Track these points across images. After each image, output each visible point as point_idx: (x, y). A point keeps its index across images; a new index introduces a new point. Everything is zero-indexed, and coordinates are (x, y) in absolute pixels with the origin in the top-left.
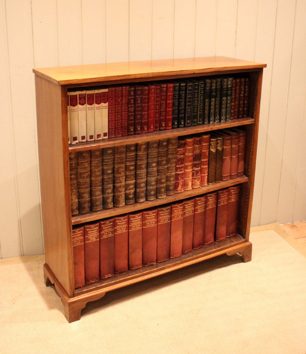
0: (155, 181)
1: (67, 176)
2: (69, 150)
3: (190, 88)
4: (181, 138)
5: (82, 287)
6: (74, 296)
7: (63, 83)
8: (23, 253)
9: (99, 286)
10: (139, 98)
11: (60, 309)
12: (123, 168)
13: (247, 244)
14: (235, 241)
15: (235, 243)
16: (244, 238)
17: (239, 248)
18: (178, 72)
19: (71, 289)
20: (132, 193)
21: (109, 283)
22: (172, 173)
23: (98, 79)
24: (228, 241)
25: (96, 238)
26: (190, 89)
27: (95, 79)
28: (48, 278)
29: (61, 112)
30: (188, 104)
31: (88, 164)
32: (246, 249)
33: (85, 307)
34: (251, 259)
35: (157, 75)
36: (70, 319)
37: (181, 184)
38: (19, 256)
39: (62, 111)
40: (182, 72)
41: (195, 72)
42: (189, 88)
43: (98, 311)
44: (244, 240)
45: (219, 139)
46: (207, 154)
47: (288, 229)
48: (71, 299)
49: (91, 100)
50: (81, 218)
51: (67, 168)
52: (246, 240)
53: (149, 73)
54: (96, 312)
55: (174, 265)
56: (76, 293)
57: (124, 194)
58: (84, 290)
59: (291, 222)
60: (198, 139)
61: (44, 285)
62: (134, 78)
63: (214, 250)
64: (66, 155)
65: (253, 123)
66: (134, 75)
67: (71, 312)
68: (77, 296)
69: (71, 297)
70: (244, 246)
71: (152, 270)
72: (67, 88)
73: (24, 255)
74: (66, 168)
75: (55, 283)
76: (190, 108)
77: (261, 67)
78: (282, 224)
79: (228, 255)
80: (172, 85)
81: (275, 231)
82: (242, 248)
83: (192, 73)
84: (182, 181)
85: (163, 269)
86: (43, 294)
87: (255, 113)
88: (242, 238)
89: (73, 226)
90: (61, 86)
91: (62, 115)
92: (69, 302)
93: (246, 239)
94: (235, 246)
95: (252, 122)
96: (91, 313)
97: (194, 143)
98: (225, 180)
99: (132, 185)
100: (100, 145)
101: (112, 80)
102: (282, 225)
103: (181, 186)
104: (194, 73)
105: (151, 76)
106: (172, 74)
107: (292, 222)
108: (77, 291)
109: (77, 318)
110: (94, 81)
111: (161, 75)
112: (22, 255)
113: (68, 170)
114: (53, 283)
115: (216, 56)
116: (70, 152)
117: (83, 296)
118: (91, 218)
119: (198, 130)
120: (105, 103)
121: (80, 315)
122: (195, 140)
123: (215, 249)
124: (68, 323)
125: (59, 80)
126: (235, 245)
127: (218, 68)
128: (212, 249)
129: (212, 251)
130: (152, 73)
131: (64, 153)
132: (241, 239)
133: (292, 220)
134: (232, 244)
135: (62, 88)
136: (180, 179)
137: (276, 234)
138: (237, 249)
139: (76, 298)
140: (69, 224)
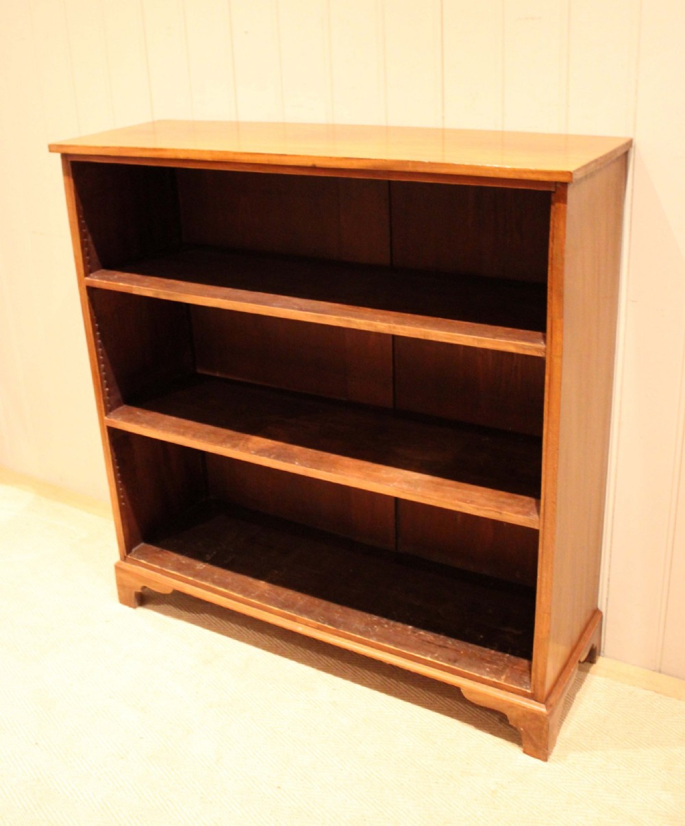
2: (85, 280)
9: (167, 570)
21: (184, 576)
32: (524, 716)
41: (319, 164)
44: (529, 691)
52: (533, 694)
55: (318, 628)
58: (141, 561)
63: (429, 659)
66: (173, 150)
68: (130, 564)
79: (466, 696)
83: (310, 163)
93: (533, 691)
104: (314, 168)
116: (87, 285)
117: (138, 569)
119: (348, 321)
123: (436, 657)
129: (422, 657)
130: (211, 152)
135: (62, 159)
138: (495, 698)
139: (127, 566)
140: (102, 421)
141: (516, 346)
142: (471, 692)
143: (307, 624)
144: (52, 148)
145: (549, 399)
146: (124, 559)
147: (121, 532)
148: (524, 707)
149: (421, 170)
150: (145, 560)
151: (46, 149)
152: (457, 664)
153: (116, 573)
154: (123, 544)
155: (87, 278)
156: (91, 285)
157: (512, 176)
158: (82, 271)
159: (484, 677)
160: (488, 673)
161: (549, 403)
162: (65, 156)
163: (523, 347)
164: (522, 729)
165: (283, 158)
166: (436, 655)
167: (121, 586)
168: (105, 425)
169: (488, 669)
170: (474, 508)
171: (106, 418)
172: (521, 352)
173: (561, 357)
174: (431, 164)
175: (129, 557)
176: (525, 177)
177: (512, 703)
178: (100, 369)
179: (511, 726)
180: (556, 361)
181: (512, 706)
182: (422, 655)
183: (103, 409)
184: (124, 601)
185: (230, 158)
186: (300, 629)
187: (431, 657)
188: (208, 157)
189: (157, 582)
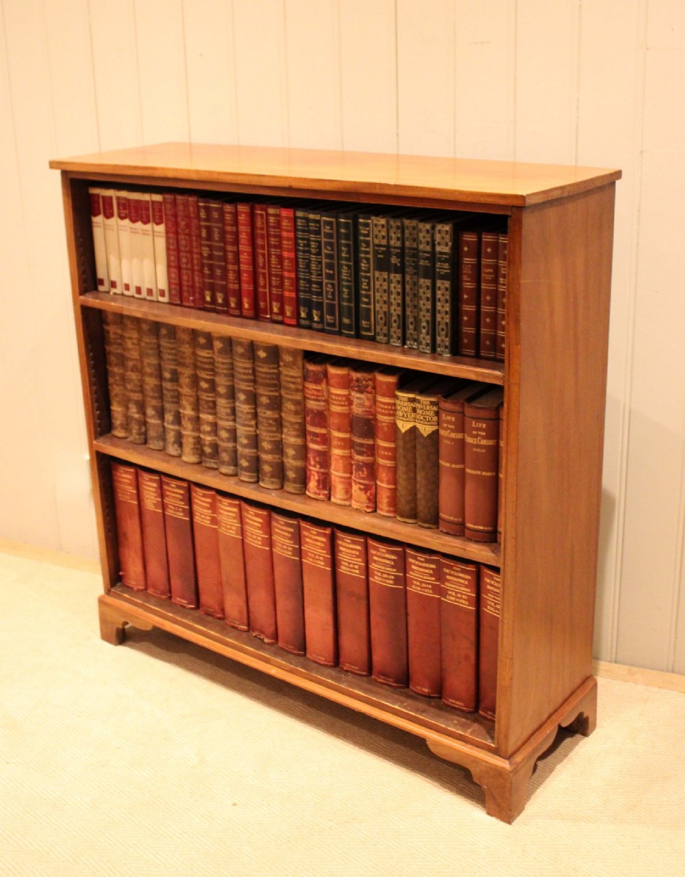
0: (248, 437)
2: (79, 299)
3: (327, 229)
4: (311, 356)
5: (135, 589)
10: (217, 227)
12: (186, 378)
15: (459, 732)
20: (207, 443)
22: (288, 438)
25: (154, 504)
26: (328, 231)
30: (327, 271)
31: (133, 344)
34: (512, 820)
37: (317, 478)
40: (262, 179)
41: (295, 185)
42: (324, 228)
44: (492, 744)
45: (418, 397)
46: (386, 429)
48: (104, 595)
49: (135, 213)
52: (496, 749)
55: (291, 671)
57: (194, 438)
60: (355, 375)
62: (163, 176)
66: (163, 169)
67: (102, 618)
72: (69, 177)
76: (333, 285)
79: (432, 749)
80: (285, 213)
83: (287, 185)
84: (317, 470)
92: (100, 597)
93: (497, 746)
95: (496, 377)
97: (347, 384)
98: (444, 531)
99: (208, 425)
103: (316, 484)
116: (80, 304)
120: (158, 224)
122: (349, 375)
130: (197, 172)
134: (451, 729)
136: (312, 463)
138: (459, 751)
139: (110, 600)
140: (91, 446)
141: (476, 373)
142: (437, 744)
143: (280, 667)
144: (53, 165)
145: (507, 428)
146: (108, 592)
147: (106, 564)
148: (487, 762)
149: (387, 192)
150: (128, 594)
151: (47, 166)
152: (424, 714)
153: (100, 606)
154: (108, 577)
155: (82, 297)
156: (84, 304)
157: (470, 199)
158: (77, 290)
159: (449, 728)
160: (455, 725)
161: (507, 432)
162: (65, 173)
163: (482, 374)
164: (485, 787)
166: (405, 704)
167: (104, 621)
168: (95, 449)
169: (456, 722)
170: (440, 543)
171: (94, 442)
172: (480, 379)
173: (519, 385)
174: (396, 186)
175: (113, 590)
176: (482, 200)
177: (476, 758)
178: (91, 390)
179: (476, 784)
180: (515, 389)
181: (476, 761)
182: (390, 703)
183: (93, 432)
184: (105, 637)
185: (215, 177)
186: (273, 671)
187: (399, 706)
188: (194, 177)
189: (138, 618)
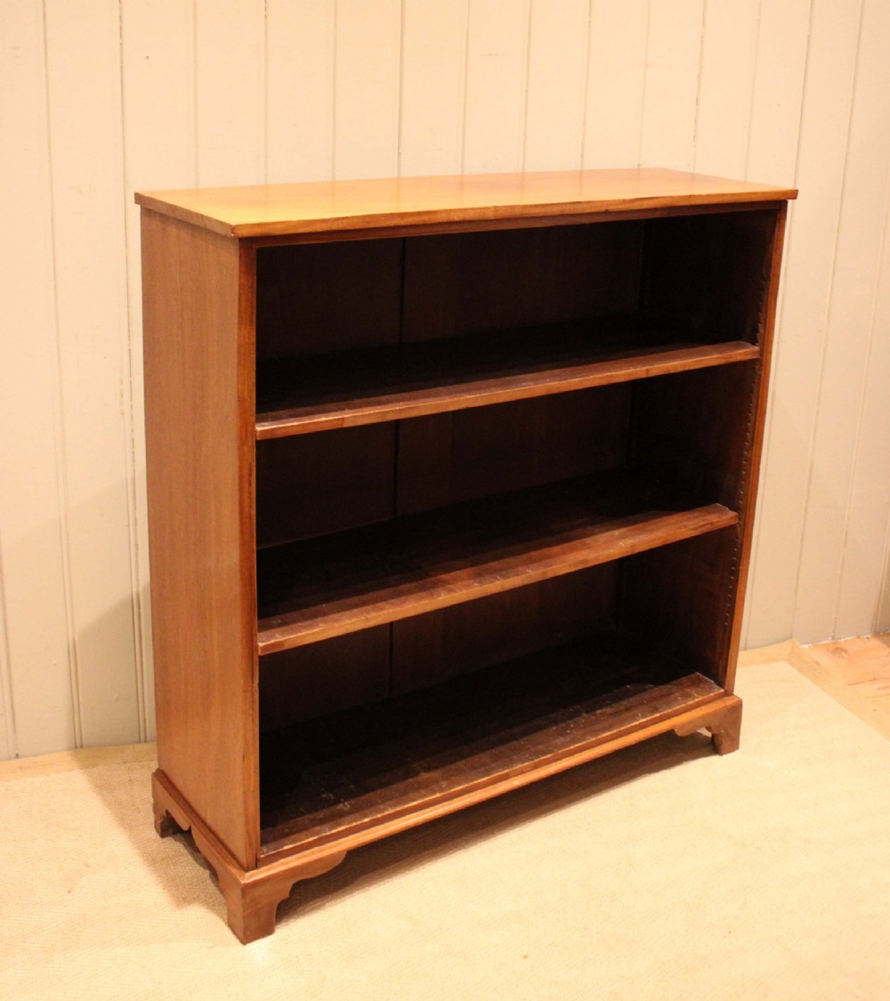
1: (247, 510)
2: (256, 431)
6: (257, 864)
7: (245, 233)
8: (81, 740)
9: (328, 833)
11: (211, 906)
13: (729, 702)
14: (697, 693)
15: (696, 700)
16: (721, 684)
17: (709, 715)
18: (564, 208)
19: (250, 844)
21: (354, 824)
23: (345, 221)
24: (677, 694)
27: (336, 222)
28: (167, 812)
29: (236, 320)
32: (725, 715)
33: (287, 895)
34: (738, 743)
35: (508, 213)
36: (245, 934)
38: (70, 749)
39: (240, 316)
43: (323, 905)
44: (722, 691)
47: (825, 660)
48: (247, 874)
50: (282, 634)
51: (250, 485)
52: (726, 691)
53: (485, 208)
54: (318, 908)
56: (262, 856)
58: (286, 848)
59: (830, 638)
61: (153, 834)
63: (642, 720)
64: (246, 449)
65: (755, 357)
67: (249, 911)
68: (267, 864)
69: (247, 870)
70: (720, 709)
71: (475, 782)
72: (256, 246)
73: (82, 747)
74: (246, 485)
75: (193, 827)
77: (783, 198)
78: (807, 643)
79: (679, 733)
81: (792, 664)
82: (715, 714)
85: (506, 777)
86: (153, 861)
87: (761, 330)
88: (715, 686)
89: (261, 658)
90: (237, 241)
91: (239, 328)
92: (243, 882)
93: (726, 688)
94: (698, 710)
95: (754, 353)
96: (305, 913)
100: (343, 419)
101: (383, 224)
102: (806, 646)
105: (491, 215)
106: (550, 211)
107: (833, 638)
108: (265, 850)
109: (266, 930)
110: (335, 227)
111: (518, 212)
112: (76, 747)
113: (250, 493)
114: (185, 828)
115: (642, 167)
116: (258, 439)
117: (283, 864)
118: (313, 633)
119: (612, 376)
121: (274, 920)
123: (644, 716)
124: (240, 945)
125: (233, 224)
126: (698, 705)
127: (672, 197)
128: (634, 718)
129: (637, 723)
131: (242, 441)
132: (711, 690)
133: (834, 632)
134: (690, 703)
135: (240, 248)
137: (795, 672)
139: (264, 871)
147: (259, 822)
148: (725, 707)
154: (259, 841)
155: (259, 428)
156: (268, 437)
157: (762, 199)
158: (252, 420)
160: (685, 700)
165: (576, 206)
169: (680, 698)
171: (260, 644)
176: (769, 198)
183: (256, 632)
184: (256, 934)
189: (319, 861)
